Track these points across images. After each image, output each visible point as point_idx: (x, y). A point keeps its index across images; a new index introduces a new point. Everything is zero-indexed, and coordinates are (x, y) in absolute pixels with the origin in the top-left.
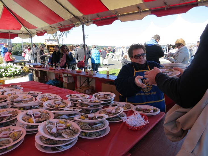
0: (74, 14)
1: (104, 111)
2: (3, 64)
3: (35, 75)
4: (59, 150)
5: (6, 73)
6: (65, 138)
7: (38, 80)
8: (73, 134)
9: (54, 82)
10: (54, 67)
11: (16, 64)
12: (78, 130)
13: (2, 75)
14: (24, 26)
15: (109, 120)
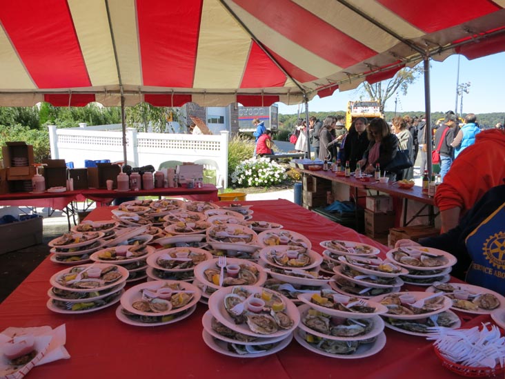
0: (400, 33)
1: (394, 297)
2: (250, 160)
3: (305, 188)
4: (237, 353)
5: (254, 179)
6: (250, 330)
7: (311, 198)
8: (272, 328)
9: (345, 206)
10: (348, 172)
11: (277, 160)
12: (291, 323)
13: (247, 182)
14: (291, 77)
15: (398, 324)
